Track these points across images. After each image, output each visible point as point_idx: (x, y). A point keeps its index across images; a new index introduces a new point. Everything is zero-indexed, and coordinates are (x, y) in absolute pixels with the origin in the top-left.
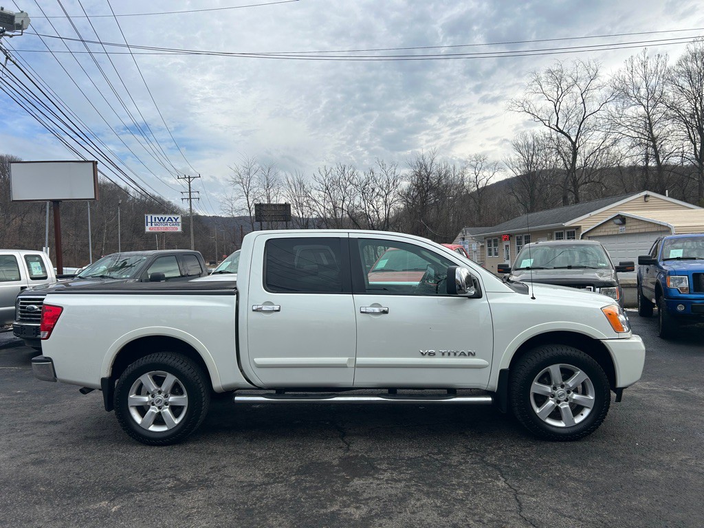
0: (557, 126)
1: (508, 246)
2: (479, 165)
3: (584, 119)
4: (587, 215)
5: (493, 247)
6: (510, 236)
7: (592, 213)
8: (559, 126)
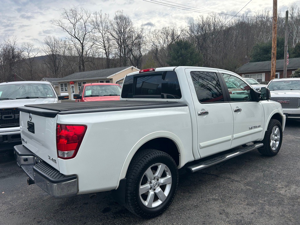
0: (75, 35)
1: (73, 87)
2: (30, 48)
3: (85, 34)
4: (115, 74)
5: (64, 87)
6: (74, 82)
7: (117, 73)
8: (76, 35)
